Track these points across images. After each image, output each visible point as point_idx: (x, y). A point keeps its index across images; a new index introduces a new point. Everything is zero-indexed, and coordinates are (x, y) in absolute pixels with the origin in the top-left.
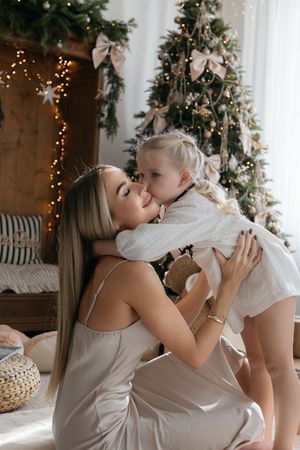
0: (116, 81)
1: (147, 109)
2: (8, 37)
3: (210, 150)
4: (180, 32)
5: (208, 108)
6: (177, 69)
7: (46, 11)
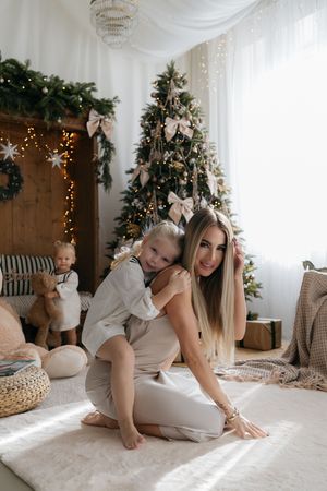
0: (108, 146)
1: (135, 166)
2: (17, 117)
3: (185, 194)
4: (156, 104)
5: (182, 162)
6: (156, 133)
7: (45, 95)
